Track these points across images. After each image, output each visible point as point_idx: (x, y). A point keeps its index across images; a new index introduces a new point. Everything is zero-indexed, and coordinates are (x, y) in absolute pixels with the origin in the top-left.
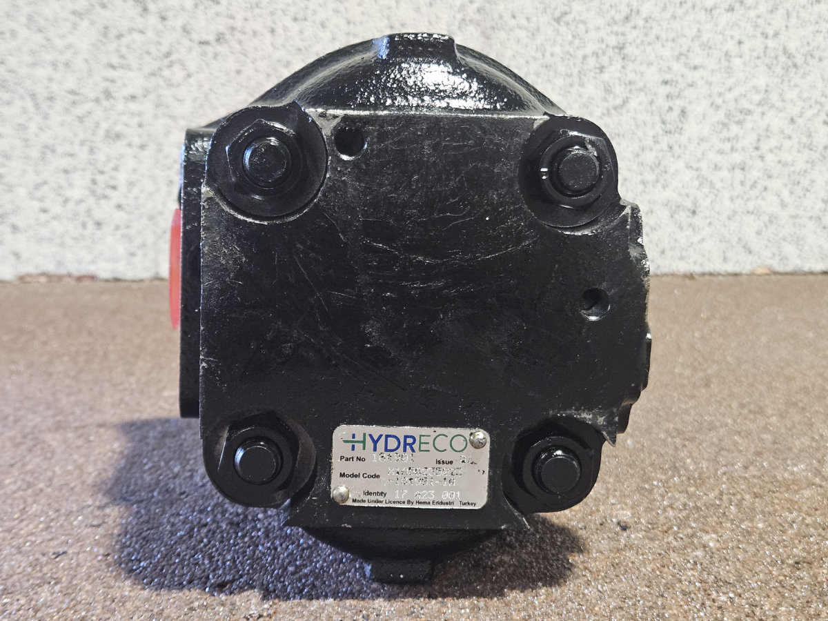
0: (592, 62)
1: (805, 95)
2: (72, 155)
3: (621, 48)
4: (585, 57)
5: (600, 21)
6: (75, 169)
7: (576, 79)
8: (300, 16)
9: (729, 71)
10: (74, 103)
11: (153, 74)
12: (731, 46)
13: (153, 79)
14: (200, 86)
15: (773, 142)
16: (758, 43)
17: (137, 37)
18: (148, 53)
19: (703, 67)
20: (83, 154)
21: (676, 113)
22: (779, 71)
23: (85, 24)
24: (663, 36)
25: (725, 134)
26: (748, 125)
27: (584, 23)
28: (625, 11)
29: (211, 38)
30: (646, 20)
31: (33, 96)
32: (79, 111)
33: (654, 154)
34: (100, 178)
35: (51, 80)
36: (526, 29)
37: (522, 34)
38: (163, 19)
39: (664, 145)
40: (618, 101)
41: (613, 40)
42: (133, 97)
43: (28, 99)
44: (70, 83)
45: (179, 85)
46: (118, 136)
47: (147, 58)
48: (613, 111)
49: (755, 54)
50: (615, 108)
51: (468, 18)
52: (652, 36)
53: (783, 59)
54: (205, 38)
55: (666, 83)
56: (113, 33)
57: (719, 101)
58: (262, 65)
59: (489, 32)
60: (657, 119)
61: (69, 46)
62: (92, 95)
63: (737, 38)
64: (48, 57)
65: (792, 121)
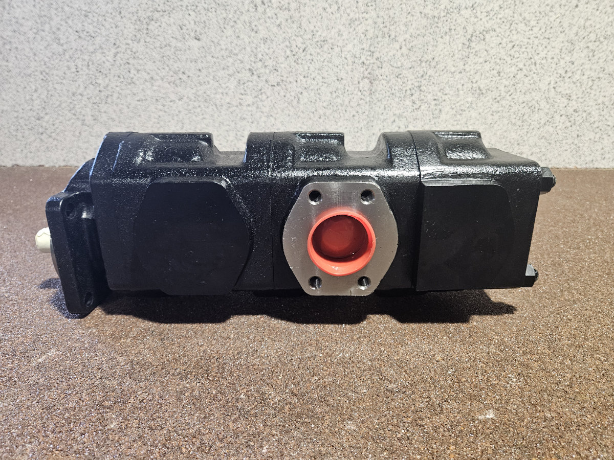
0: (409, 92)
1: (485, 105)
2: (229, 125)
3: (420, 87)
4: (406, 90)
5: (413, 77)
6: (230, 130)
7: (403, 98)
8: (306, 76)
9: (458, 95)
10: (229, 107)
11: (256, 97)
12: (460, 86)
13: (256, 99)
14: (272, 101)
15: (472, 122)
16: (470, 85)
17: (250, 83)
18: (254, 89)
19: (449, 94)
20: (233, 125)
21: (437, 111)
22: (476, 95)
23: (233, 79)
24: (435, 82)
25: (455, 119)
26: (464, 115)
27: (406, 77)
28: (422, 73)
29: (275, 84)
30: (429, 76)
31: (216, 105)
32: (231, 110)
33: (429, 126)
34: (238, 133)
35: (221, 99)
36: (386, 80)
37: (384, 82)
38: (259, 77)
39: (433, 123)
40: (417, 107)
41: (417, 84)
42: (249, 105)
43: (214, 106)
44: (228, 100)
45: (264, 101)
46: (244, 119)
47: (254, 91)
48: (415, 110)
49: (468, 89)
50: (416, 109)
51: (365, 76)
52: (431, 83)
53: (478, 91)
54: (273, 84)
55: (435, 100)
56: (242, 82)
57: (454, 106)
58: (293, 94)
59: (372, 81)
60: (431, 113)
61: (227, 87)
62: (235, 104)
63: (462, 83)
64: (220, 91)
65: (480, 114)
